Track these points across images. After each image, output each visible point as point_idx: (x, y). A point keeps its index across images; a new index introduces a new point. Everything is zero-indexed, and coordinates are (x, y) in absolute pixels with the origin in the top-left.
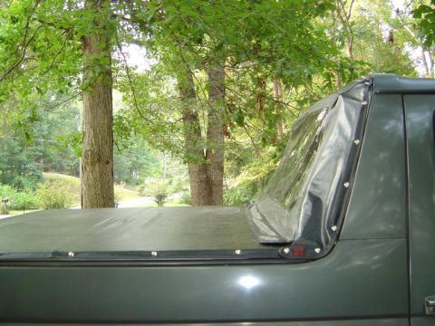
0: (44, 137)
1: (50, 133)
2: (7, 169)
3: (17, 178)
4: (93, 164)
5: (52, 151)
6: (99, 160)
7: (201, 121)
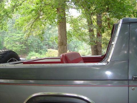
0: (48, 38)
3: (40, 51)
4: (61, 46)
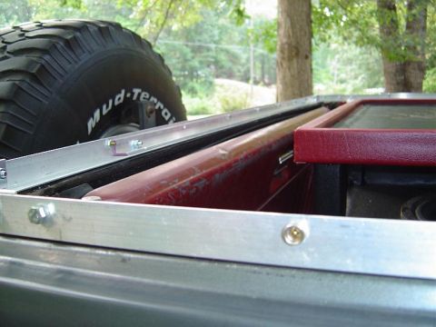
0: (215, 42)
1: (221, 39)
2: (180, 76)
3: (190, 84)
4: (290, 59)
5: (222, 57)
6: (297, 54)
7: (399, 12)
